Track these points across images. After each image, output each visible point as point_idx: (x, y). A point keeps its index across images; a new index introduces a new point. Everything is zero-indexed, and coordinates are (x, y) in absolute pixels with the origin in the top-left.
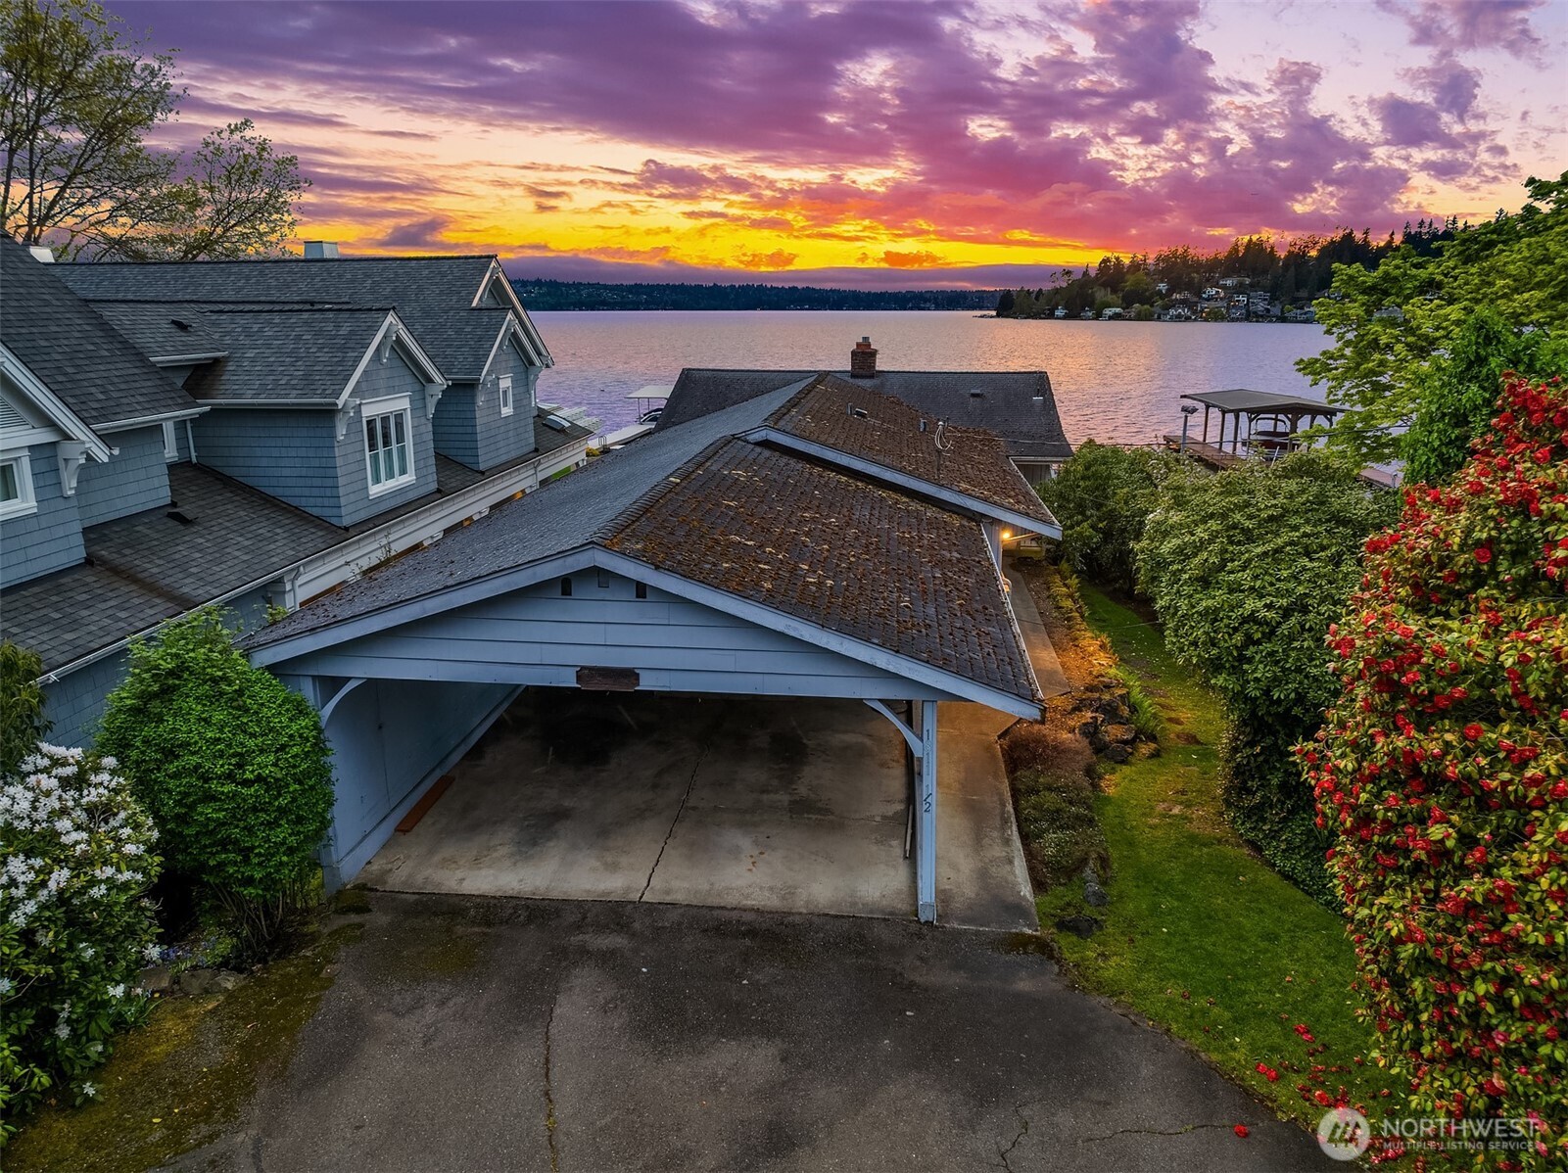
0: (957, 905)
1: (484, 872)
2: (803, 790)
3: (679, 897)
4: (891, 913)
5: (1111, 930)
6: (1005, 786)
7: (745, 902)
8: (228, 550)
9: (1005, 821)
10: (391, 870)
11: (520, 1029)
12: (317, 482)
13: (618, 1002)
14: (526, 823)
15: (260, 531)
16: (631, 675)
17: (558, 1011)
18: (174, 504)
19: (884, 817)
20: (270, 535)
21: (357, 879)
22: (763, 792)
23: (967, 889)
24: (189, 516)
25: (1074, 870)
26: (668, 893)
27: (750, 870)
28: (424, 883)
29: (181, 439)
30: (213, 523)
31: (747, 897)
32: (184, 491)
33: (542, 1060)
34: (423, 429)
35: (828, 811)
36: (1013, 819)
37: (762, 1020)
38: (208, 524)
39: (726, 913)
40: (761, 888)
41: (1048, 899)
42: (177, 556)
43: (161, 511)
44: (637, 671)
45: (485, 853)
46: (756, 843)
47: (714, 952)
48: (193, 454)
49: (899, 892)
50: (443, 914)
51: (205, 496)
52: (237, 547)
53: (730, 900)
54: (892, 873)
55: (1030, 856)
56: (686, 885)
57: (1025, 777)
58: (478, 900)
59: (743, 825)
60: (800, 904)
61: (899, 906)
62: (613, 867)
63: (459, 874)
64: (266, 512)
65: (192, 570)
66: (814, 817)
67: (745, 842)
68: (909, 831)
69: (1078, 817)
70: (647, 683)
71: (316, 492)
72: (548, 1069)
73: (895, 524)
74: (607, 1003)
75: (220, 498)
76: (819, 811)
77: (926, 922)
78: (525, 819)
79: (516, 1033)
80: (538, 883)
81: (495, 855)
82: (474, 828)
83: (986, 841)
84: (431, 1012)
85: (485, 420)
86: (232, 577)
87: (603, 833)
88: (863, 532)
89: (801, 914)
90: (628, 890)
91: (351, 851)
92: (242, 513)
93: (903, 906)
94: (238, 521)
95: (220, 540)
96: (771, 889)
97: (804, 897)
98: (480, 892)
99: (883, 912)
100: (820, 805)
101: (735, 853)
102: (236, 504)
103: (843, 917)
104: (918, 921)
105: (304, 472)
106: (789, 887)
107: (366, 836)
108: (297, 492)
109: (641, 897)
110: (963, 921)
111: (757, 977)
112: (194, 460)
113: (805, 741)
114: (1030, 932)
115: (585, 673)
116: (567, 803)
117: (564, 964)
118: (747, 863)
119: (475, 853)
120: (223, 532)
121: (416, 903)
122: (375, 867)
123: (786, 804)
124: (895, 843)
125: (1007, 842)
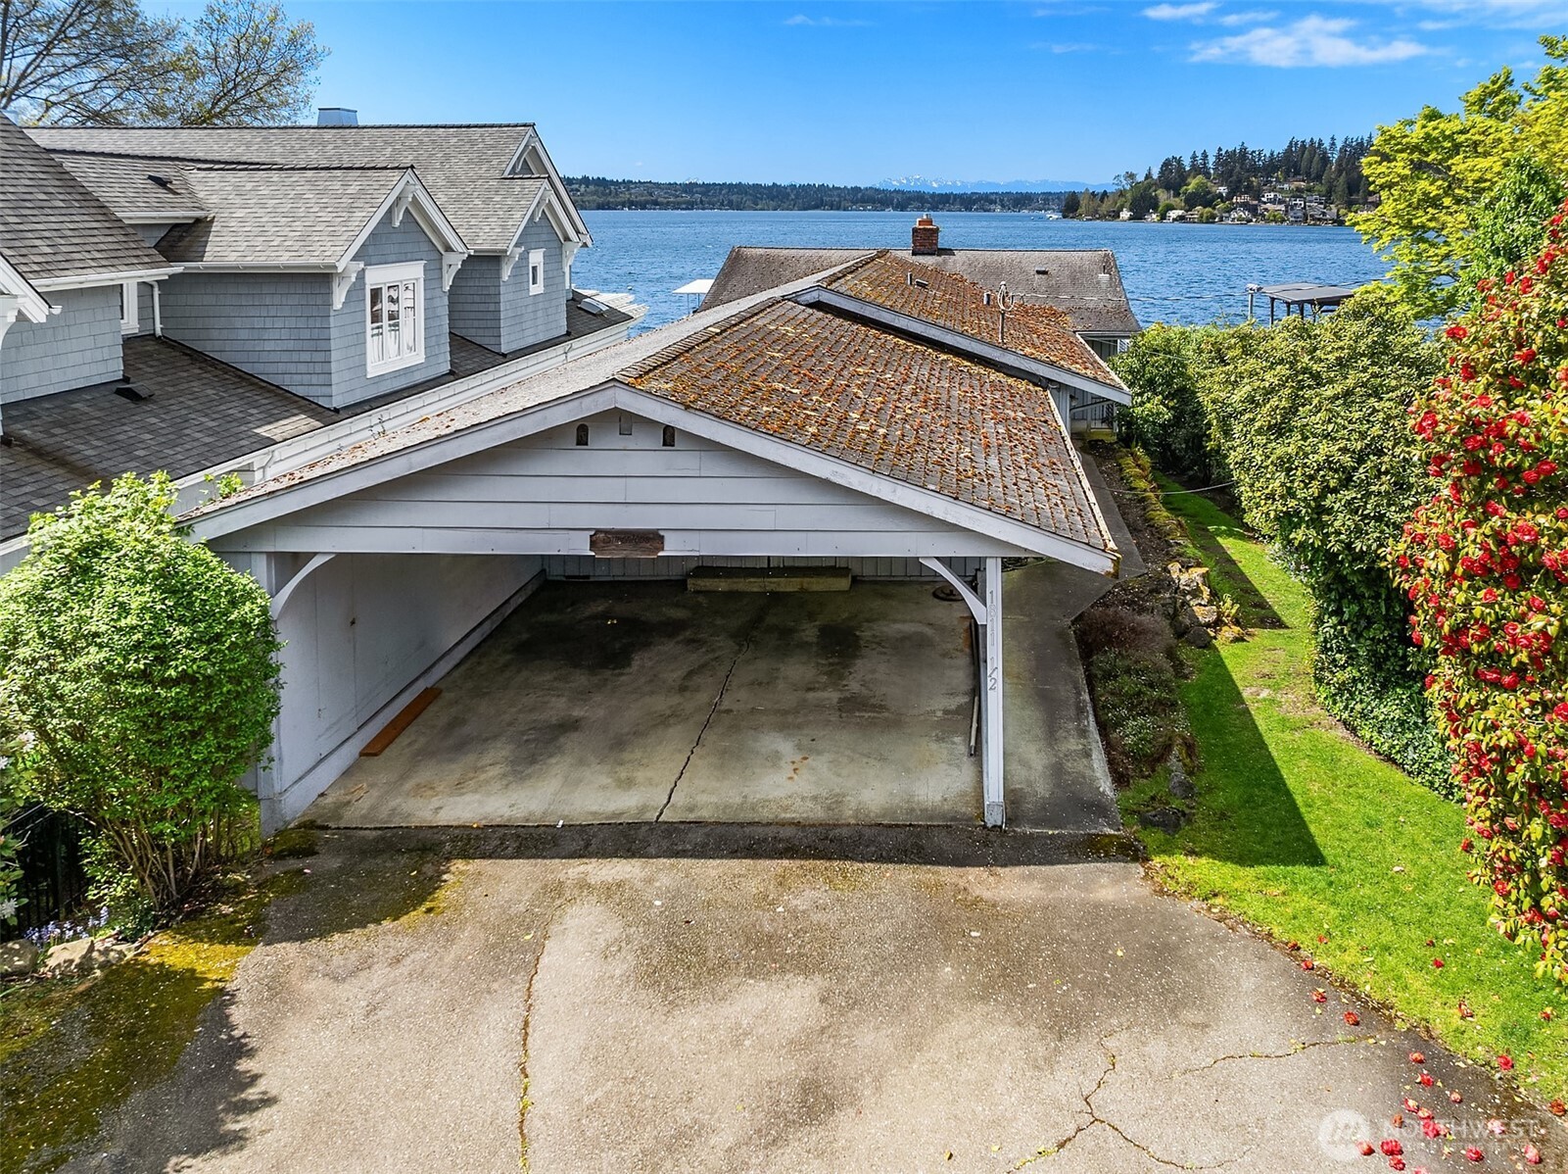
0: (1028, 806)
1: (468, 798)
2: (854, 686)
3: (705, 814)
4: (954, 819)
5: (1201, 824)
6: (1080, 673)
7: (783, 815)
8: (187, 432)
9: (1081, 711)
10: (349, 802)
11: (495, 986)
12: (306, 357)
13: (623, 944)
14: (525, 738)
15: (231, 412)
16: (654, 538)
17: (545, 960)
18: (126, 380)
19: (946, 712)
20: (241, 415)
21: (303, 816)
22: (809, 689)
23: (1039, 786)
24: (143, 393)
25: (1158, 760)
26: (691, 810)
27: (791, 778)
28: (389, 815)
29: (145, 308)
30: (172, 401)
31: (786, 809)
32: (141, 366)
33: (521, 1025)
34: (437, 302)
35: (882, 708)
36: (1089, 708)
37: (801, 955)
38: (166, 403)
39: (760, 830)
40: (803, 799)
41: (1129, 794)
42: (121, 437)
43: (109, 387)
44: (662, 533)
45: (472, 775)
46: (799, 747)
47: (744, 876)
48: (158, 326)
49: (963, 794)
50: (409, 851)
51: (165, 372)
52: (199, 428)
53: (765, 814)
54: (956, 772)
55: (1109, 747)
56: (714, 799)
57: (1101, 662)
58: (457, 831)
59: (783, 728)
60: (848, 815)
61: (964, 809)
62: (628, 784)
63: (435, 802)
64: (240, 390)
65: (137, 453)
66: (867, 715)
67: (785, 746)
68: (975, 725)
69: (1160, 702)
70: (672, 548)
71: (302, 368)
72: (526, 1034)
73: (957, 385)
74: (608, 947)
75: (185, 374)
76: (875, 708)
77: (995, 826)
78: (523, 733)
79: (489, 992)
80: (531, 808)
81: (483, 777)
82: (461, 747)
83: (1061, 733)
84: (379, 975)
85: (511, 297)
86: (188, 461)
87: (617, 746)
88: (921, 389)
89: (849, 825)
90: (643, 809)
91: (300, 779)
92: (210, 392)
93: (970, 811)
94: (205, 400)
95: (179, 420)
96: (815, 798)
97: (853, 805)
98: (461, 823)
99: (944, 817)
100: (872, 701)
101: (774, 759)
102: (205, 381)
103: (897, 826)
104: (985, 827)
105: (291, 345)
106: (836, 796)
107: (321, 760)
108: (281, 367)
109: (658, 818)
110: (1036, 824)
111: (795, 902)
112: (159, 332)
113: (858, 633)
114: (1112, 832)
115: (601, 538)
116: (577, 713)
117: (558, 902)
118: (788, 771)
119: (458, 776)
120: (184, 412)
121: (377, 840)
122: (329, 800)
123: (835, 701)
124: (957, 739)
125: (1083, 733)
